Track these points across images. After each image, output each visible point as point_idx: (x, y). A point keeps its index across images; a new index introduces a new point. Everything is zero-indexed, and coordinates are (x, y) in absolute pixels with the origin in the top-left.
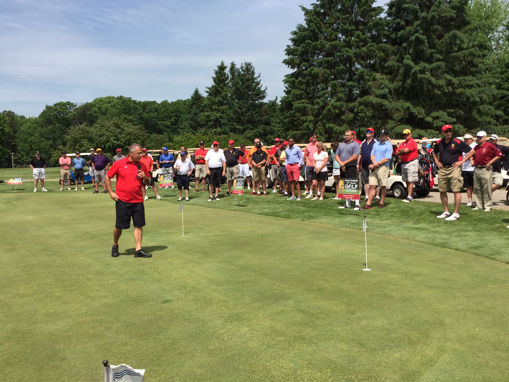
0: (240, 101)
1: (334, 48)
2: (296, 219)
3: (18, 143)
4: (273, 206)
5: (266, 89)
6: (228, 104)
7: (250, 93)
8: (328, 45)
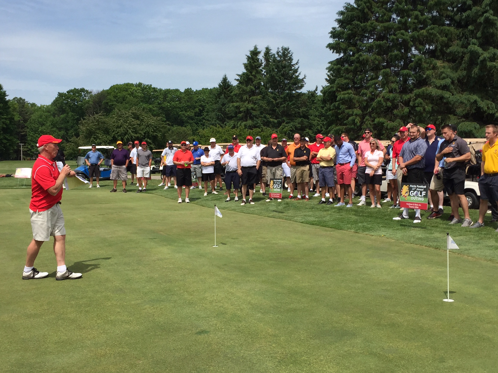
0: (275, 90)
1: (388, 31)
2: (349, 230)
3: (28, 133)
4: (318, 213)
5: (305, 78)
6: (261, 93)
7: (286, 81)
8: (379, 27)
